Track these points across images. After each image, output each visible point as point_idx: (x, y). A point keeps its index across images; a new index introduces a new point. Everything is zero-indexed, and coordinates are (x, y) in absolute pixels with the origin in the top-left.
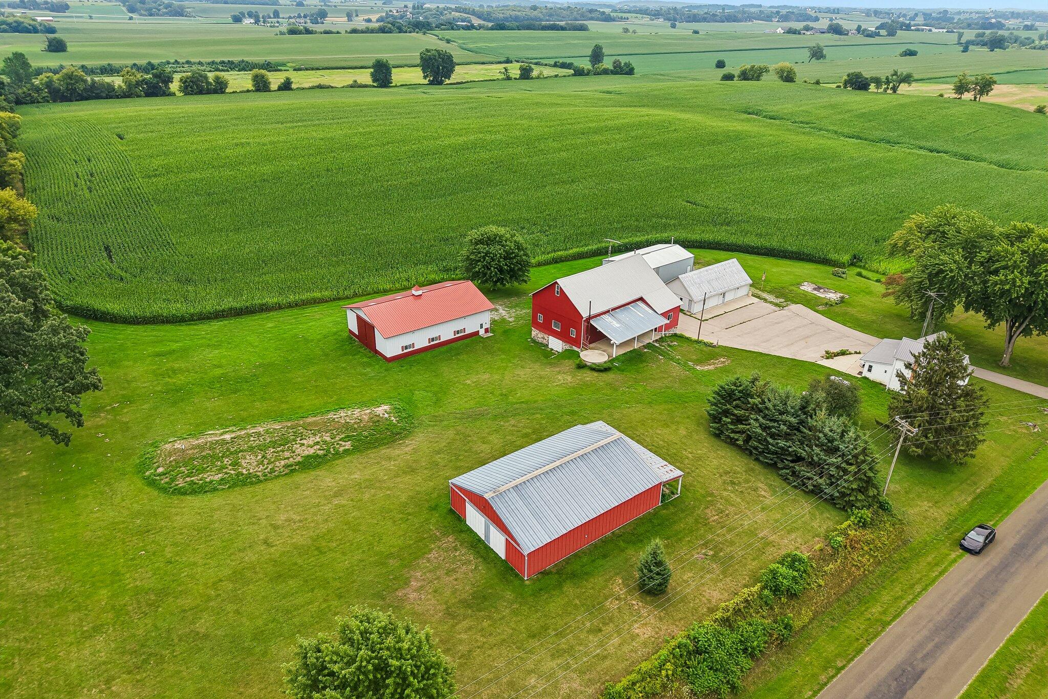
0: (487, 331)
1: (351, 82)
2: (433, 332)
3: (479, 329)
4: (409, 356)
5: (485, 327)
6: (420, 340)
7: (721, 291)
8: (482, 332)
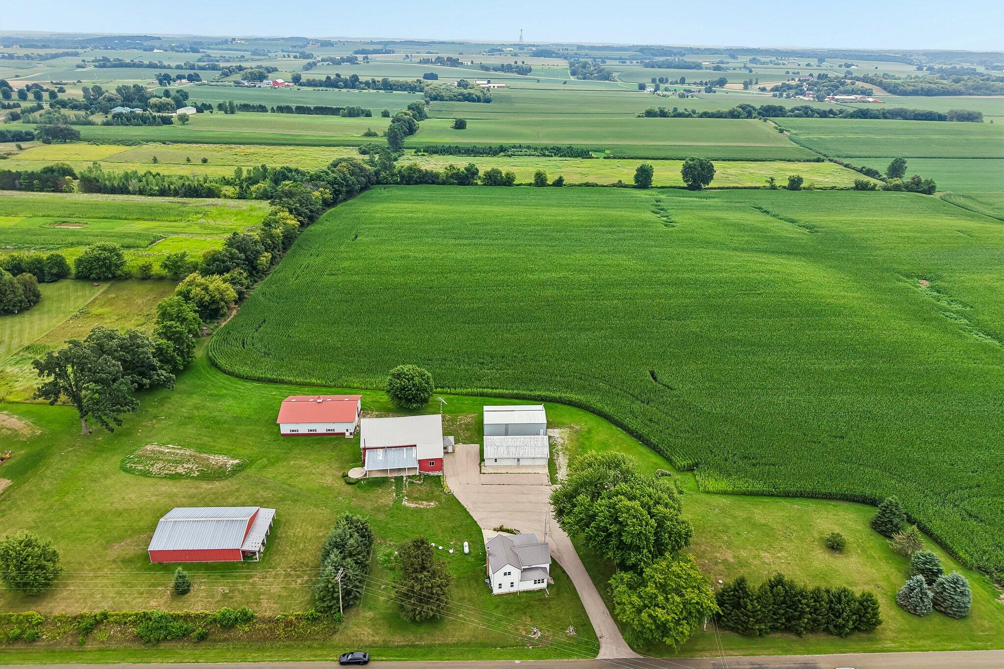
0: (351, 434)
1: (616, 182)
2: (312, 426)
3: (345, 431)
4: (293, 436)
5: (349, 431)
6: (303, 429)
7: (517, 456)
8: (347, 434)
